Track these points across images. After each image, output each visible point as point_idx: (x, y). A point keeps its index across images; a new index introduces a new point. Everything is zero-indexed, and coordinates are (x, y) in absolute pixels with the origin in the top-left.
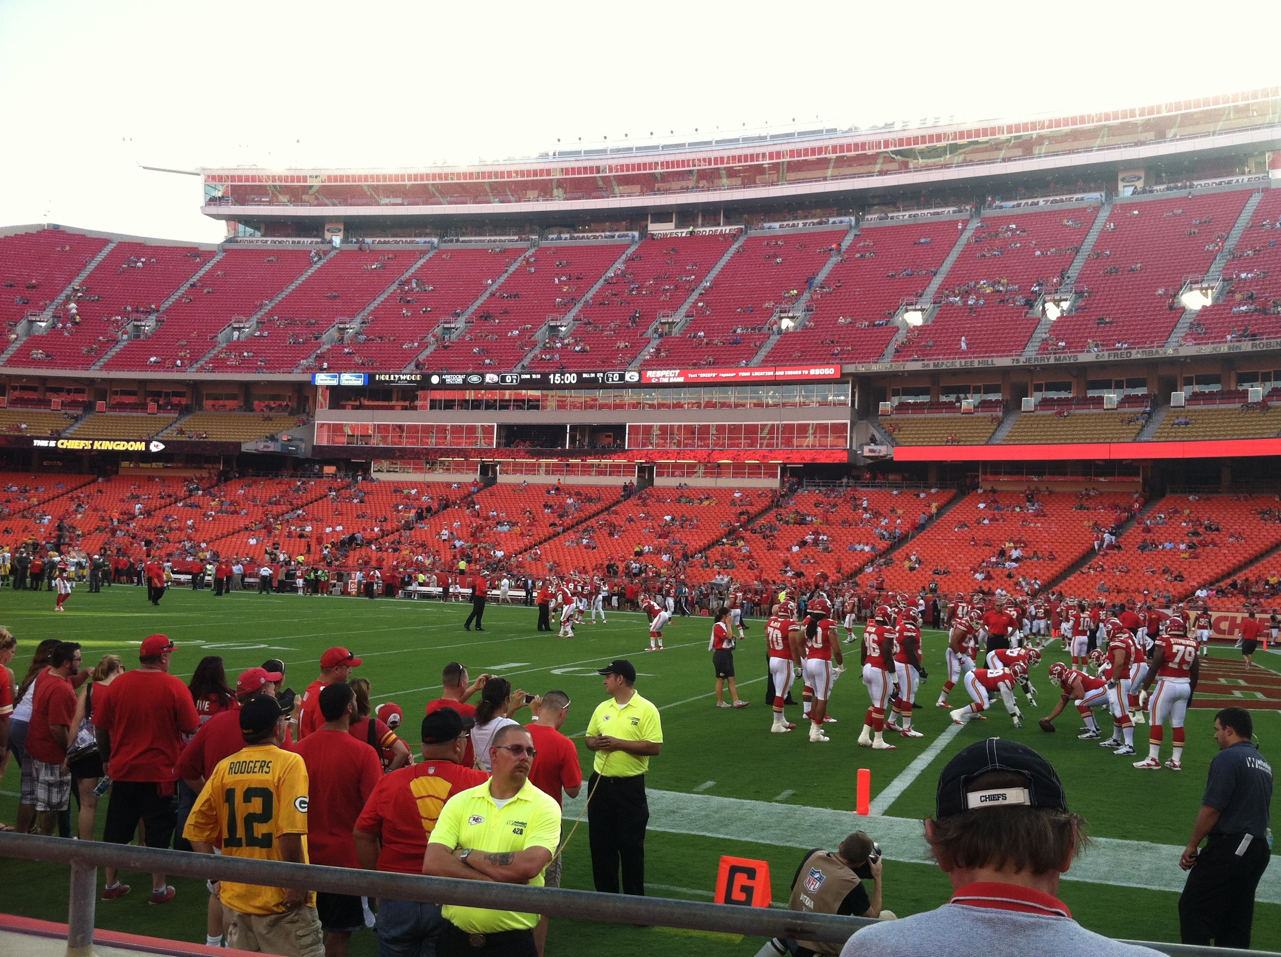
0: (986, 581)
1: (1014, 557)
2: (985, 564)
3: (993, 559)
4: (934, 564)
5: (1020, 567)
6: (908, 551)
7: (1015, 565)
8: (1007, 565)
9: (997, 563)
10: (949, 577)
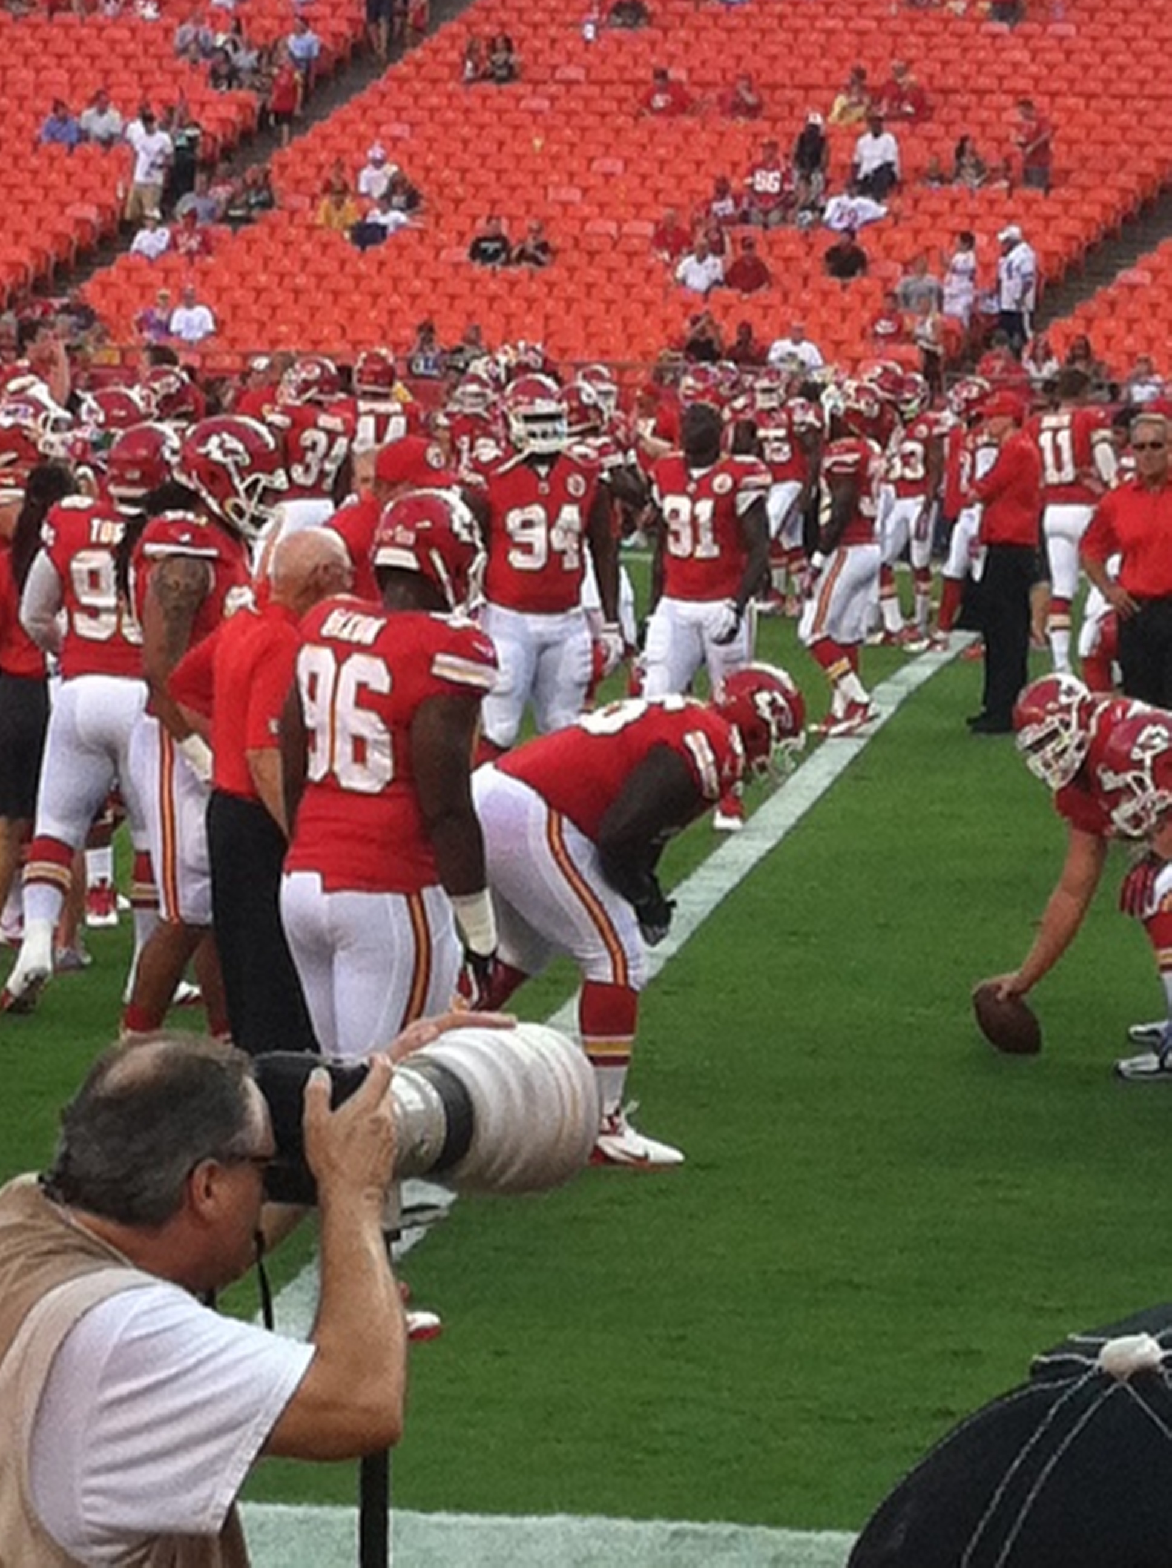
0: (729, 294)
1: (867, 167)
2: (726, 207)
3: (767, 182)
4: (480, 207)
5: (895, 216)
6: (346, 142)
7: (870, 208)
8: (832, 207)
9: (785, 201)
10: (554, 273)
